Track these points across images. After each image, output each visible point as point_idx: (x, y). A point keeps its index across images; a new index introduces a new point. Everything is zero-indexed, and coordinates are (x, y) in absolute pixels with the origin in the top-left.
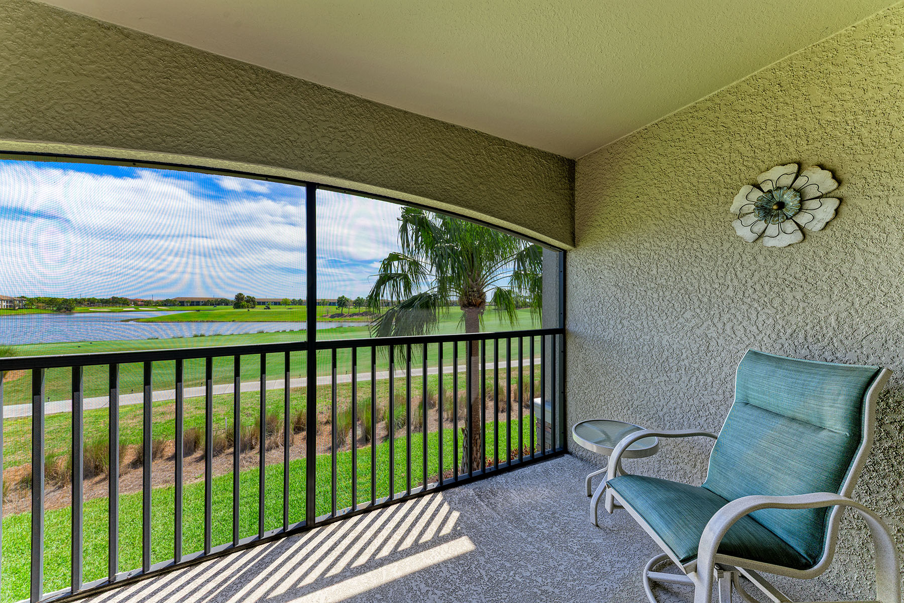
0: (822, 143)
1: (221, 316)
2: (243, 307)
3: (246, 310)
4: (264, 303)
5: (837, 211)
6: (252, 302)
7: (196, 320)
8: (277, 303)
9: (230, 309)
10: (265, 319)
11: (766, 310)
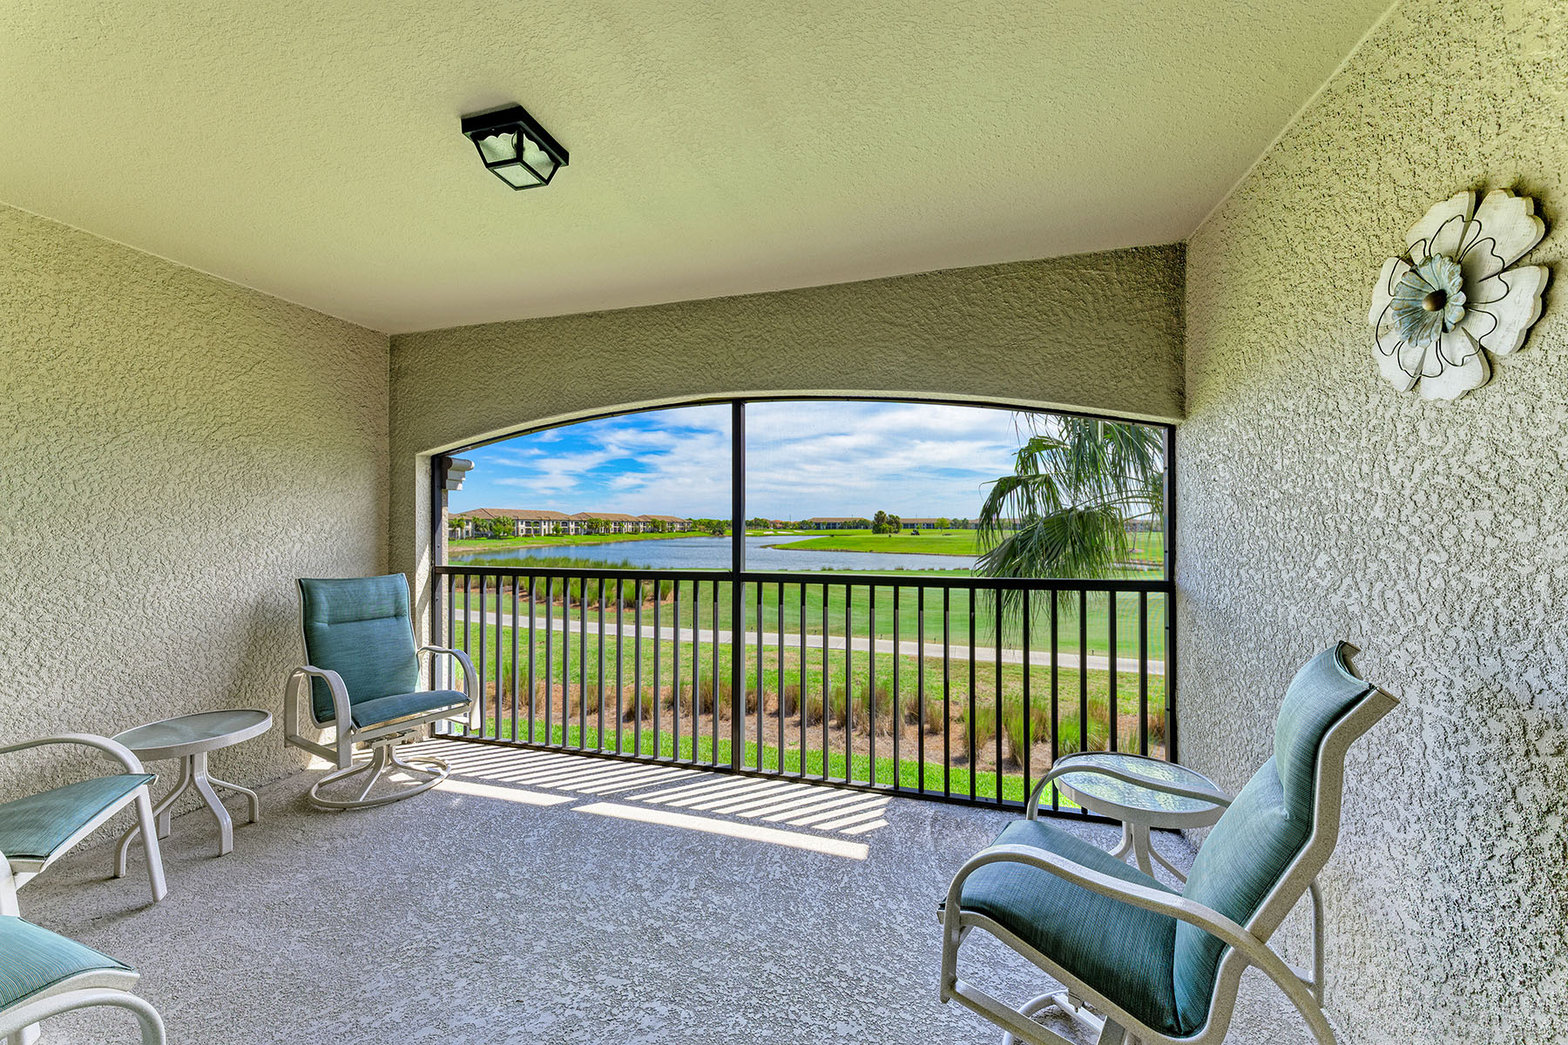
0: (1522, 123)
1: (856, 543)
2: (884, 531)
3: (887, 536)
4: (912, 526)
5: (1546, 298)
6: (895, 525)
7: (829, 548)
8: (930, 526)
9: (868, 534)
10: (915, 550)
11: (1433, 556)
